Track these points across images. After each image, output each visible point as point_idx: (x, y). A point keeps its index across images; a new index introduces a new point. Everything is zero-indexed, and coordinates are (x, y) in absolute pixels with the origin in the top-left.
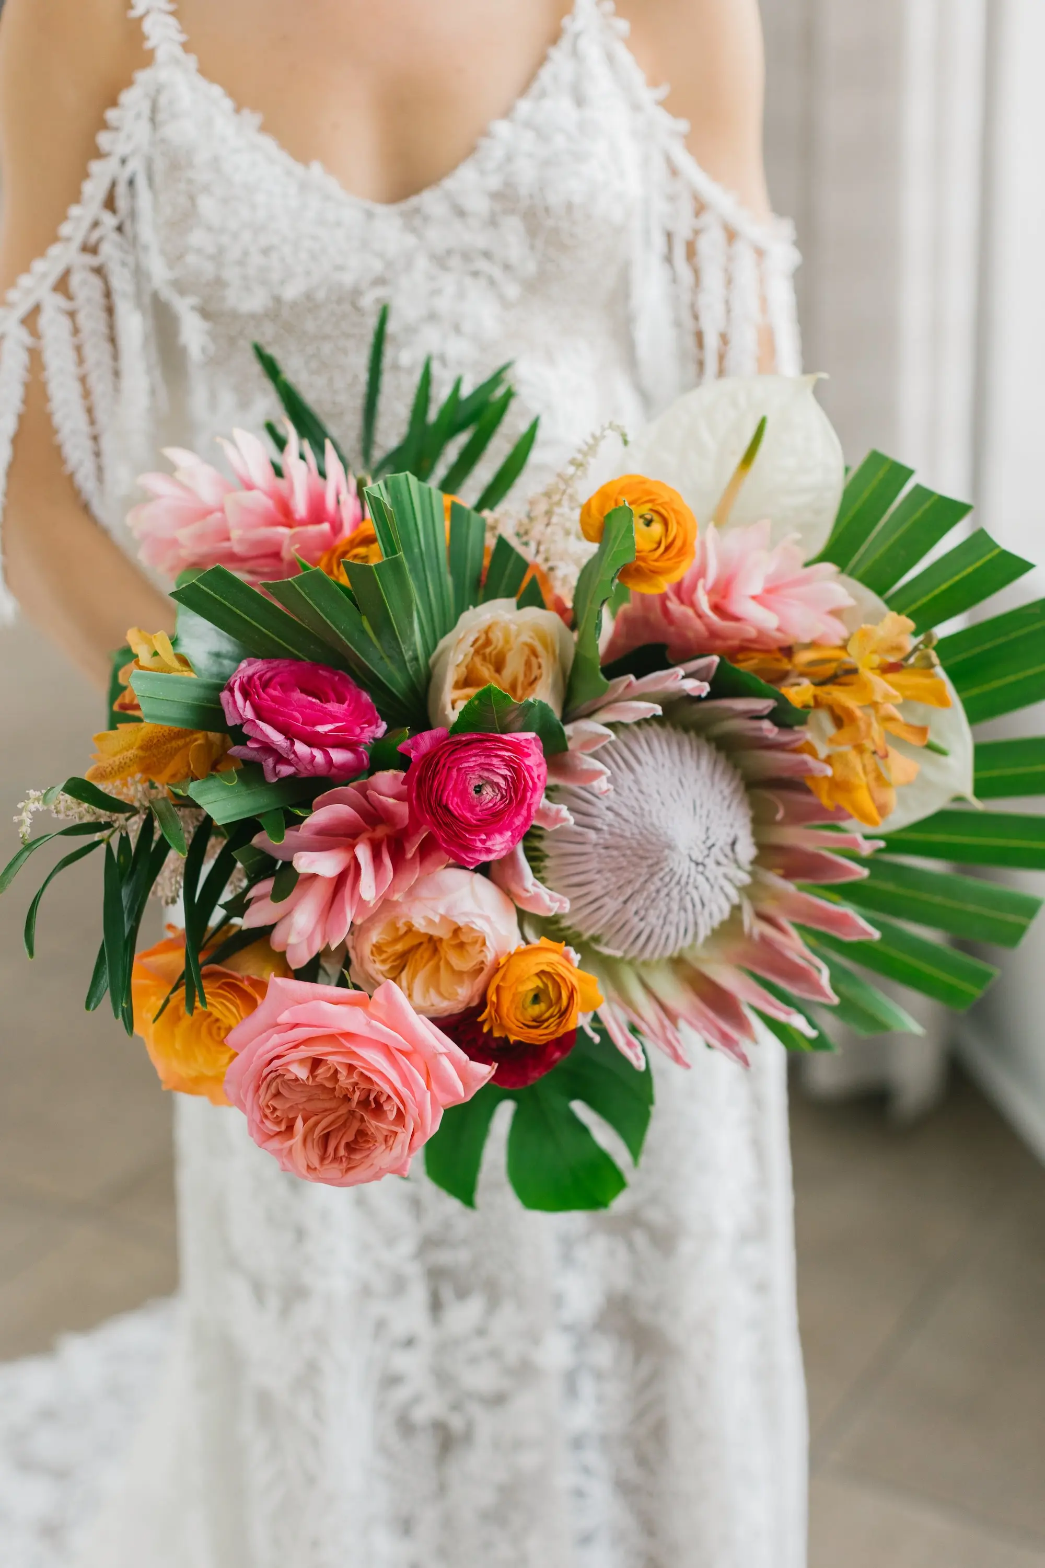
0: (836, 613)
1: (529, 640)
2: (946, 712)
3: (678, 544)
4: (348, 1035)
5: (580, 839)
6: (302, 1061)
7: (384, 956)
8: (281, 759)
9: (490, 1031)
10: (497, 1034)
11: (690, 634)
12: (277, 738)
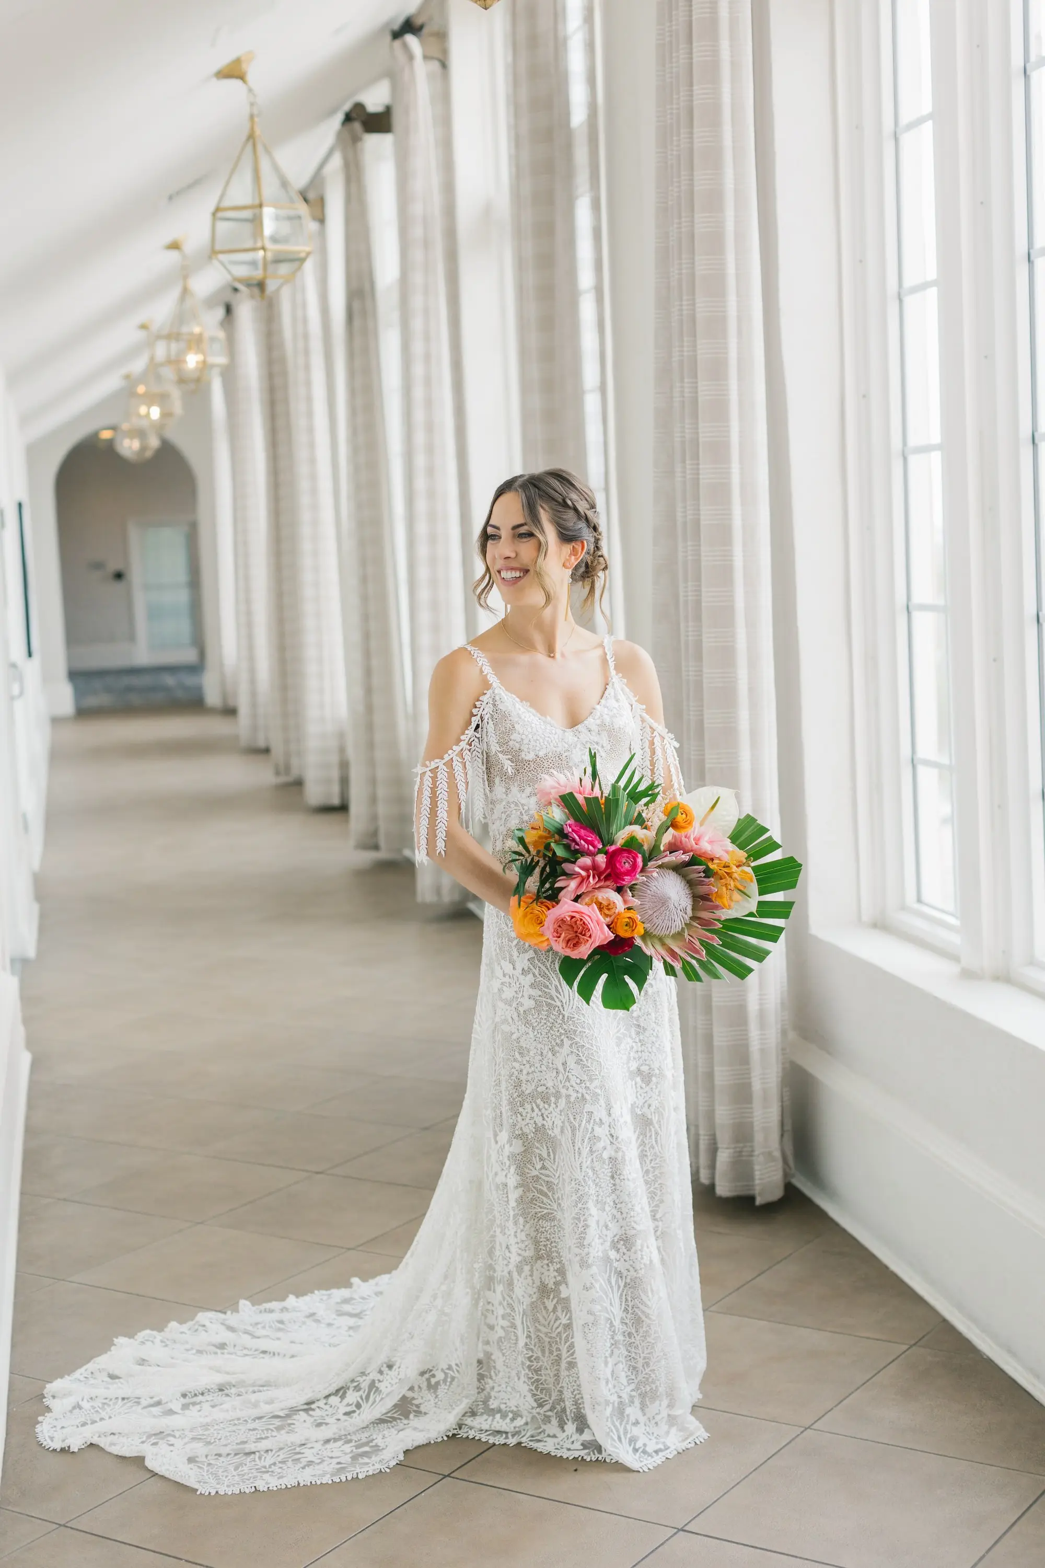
0: (727, 852)
1: (643, 837)
2: (752, 884)
3: (689, 821)
4: (582, 913)
5: (645, 889)
6: (569, 916)
8: (577, 844)
12: (577, 837)
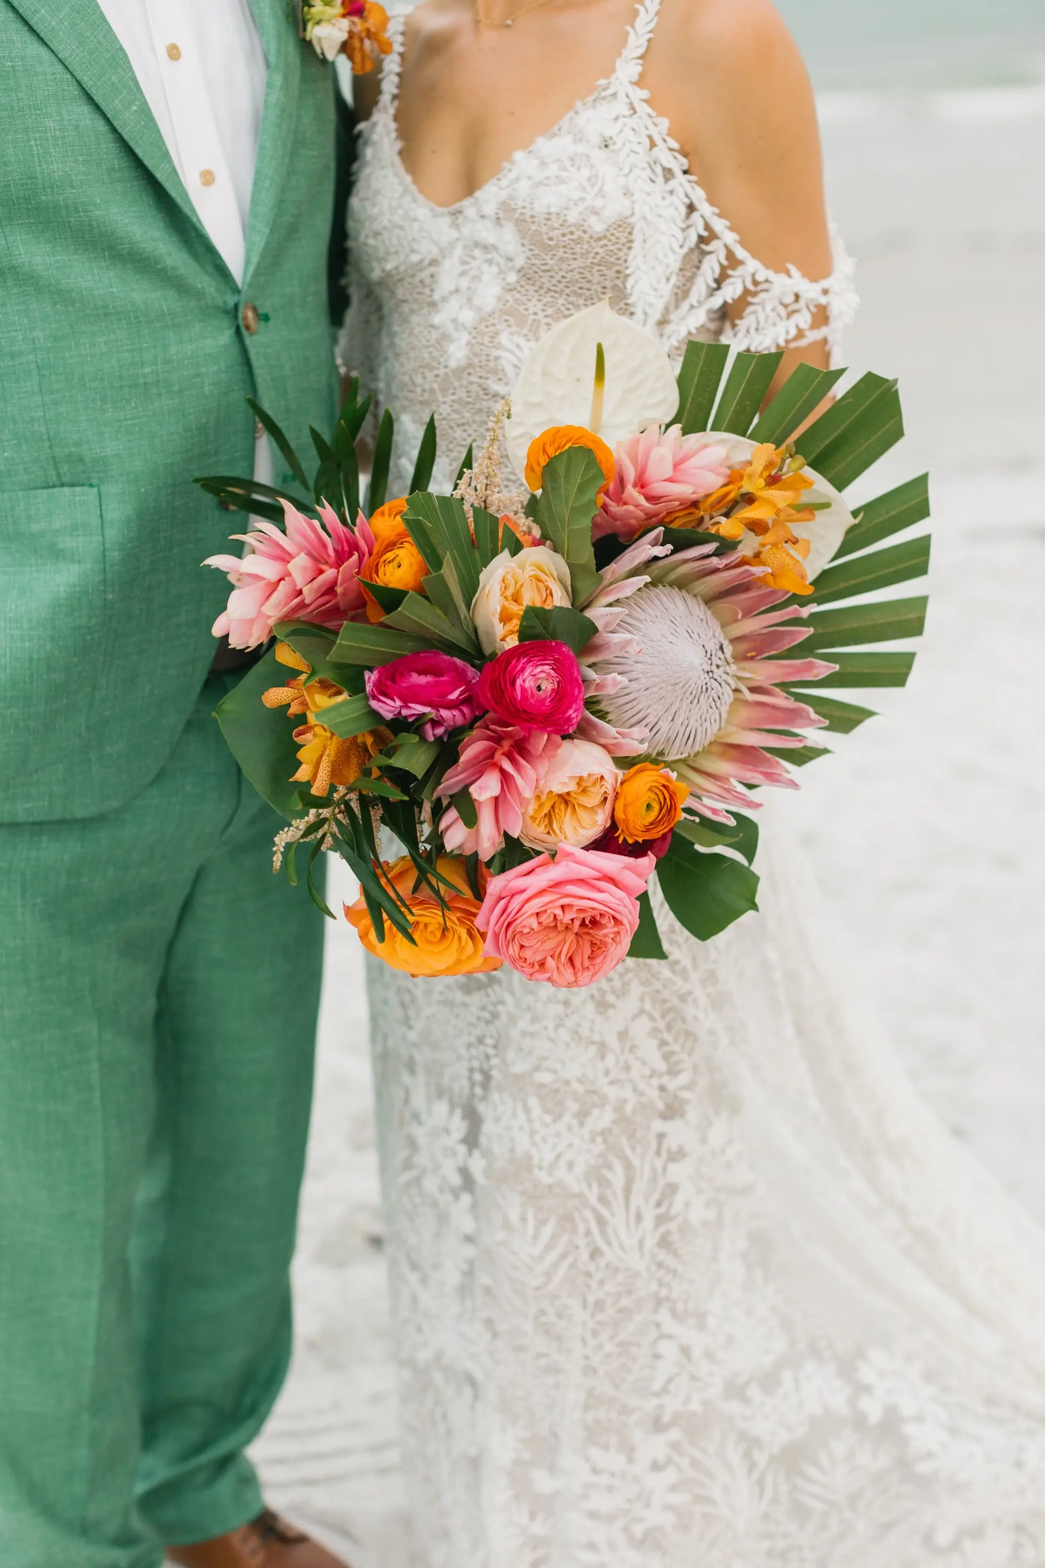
1: (532, 573)
5: (627, 691)
7: (537, 821)
8: (435, 724)
9: (625, 839)
10: (630, 841)
11: (633, 522)
